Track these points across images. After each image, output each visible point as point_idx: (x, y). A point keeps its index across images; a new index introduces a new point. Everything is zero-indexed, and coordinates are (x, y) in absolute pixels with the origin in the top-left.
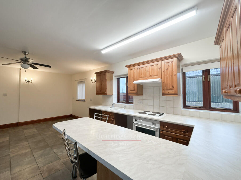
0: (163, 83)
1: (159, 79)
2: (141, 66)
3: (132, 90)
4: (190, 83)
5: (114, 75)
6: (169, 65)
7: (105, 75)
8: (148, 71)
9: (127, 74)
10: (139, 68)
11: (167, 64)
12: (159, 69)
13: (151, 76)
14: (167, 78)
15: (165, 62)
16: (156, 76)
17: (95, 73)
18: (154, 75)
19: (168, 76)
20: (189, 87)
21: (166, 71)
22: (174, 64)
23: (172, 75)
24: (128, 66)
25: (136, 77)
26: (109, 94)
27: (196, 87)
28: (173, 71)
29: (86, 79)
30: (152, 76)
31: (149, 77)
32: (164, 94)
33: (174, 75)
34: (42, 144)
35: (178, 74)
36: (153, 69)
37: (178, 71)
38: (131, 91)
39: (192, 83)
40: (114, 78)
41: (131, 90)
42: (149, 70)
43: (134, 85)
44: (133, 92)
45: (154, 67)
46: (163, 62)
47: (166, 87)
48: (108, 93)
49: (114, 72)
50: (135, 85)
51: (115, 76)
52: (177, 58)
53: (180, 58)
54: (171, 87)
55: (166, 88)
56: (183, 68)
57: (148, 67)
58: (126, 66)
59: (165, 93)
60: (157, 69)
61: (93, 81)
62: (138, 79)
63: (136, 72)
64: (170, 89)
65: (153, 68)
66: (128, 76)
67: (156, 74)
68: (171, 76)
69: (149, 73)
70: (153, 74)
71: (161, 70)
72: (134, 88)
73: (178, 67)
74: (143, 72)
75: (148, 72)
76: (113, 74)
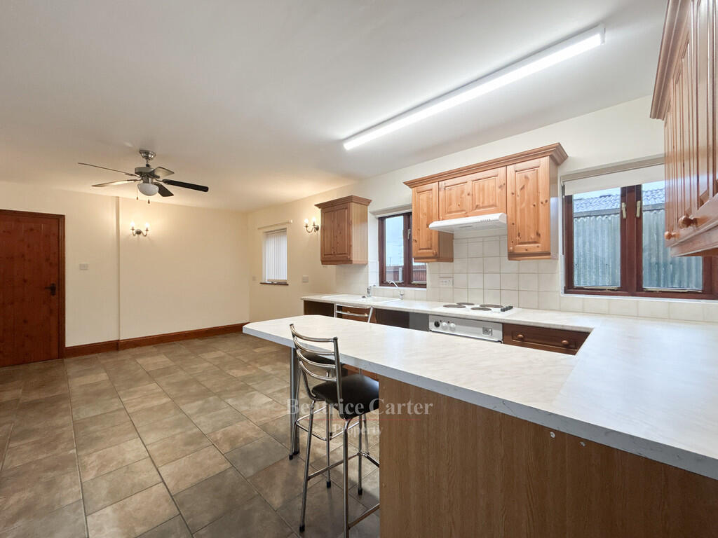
0: (511, 225)
1: (500, 214)
2: (449, 182)
3: (424, 247)
4: (587, 233)
5: (371, 208)
6: (529, 176)
7: (346, 208)
8: (469, 194)
9: (410, 206)
10: (444, 186)
11: (523, 174)
12: (500, 187)
13: (477, 208)
14: (522, 211)
15: (517, 170)
16: (493, 207)
17: (317, 205)
18: (486, 204)
19: (524, 205)
20: (584, 243)
21: (518, 192)
22: (540, 174)
23: (535, 204)
24: (410, 184)
25: (434, 211)
26: (358, 263)
27: (606, 245)
28: (538, 192)
29: (289, 223)
30: (480, 208)
31: (473, 210)
32: (512, 255)
33: (542, 203)
34: (193, 389)
35: (553, 200)
36: (483, 189)
37: (552, 193)
38: (421, 251)
39: (595, 231)
40: (370, 217)
41: (421, 247)
42: (471, 193)
43: (431, 234)
44: (430, 253)
45: (486, 182)
46: (511, 168)
47: (519, 236)
48: (355, 257)
49: (369, 202)
50: (433, 234)
51: (374, 213)
52: (551, 157)
53: (557, 156)
54: (533, 236)
55: (518, 238)
56: (566, 183)
57: (470, 183)
58: (406, 183)
59: (516, 252)
60: (494, 187)
61: (311, 228)
62: (441, 218)
63: (435, 199)
64: (530, 241)
65: (483, 186)
66: (413, 210)
67: (491, 203)
68: (532, 206)
69: (473, 200)
70: (483, 203)
71: (504, 189)
72: (429, 242)
73: (553, 180)
74: (454, 198)
75: (469, 198)
76: (367, 205)
